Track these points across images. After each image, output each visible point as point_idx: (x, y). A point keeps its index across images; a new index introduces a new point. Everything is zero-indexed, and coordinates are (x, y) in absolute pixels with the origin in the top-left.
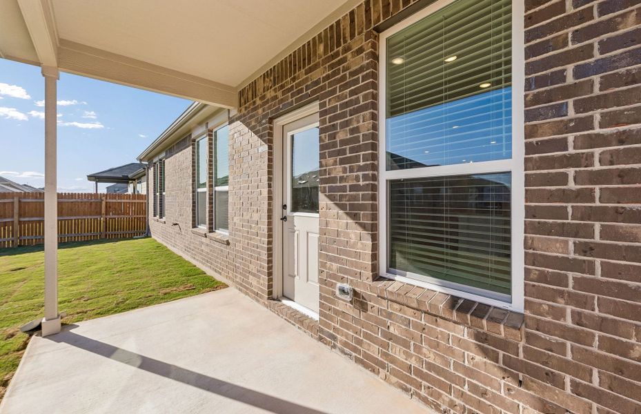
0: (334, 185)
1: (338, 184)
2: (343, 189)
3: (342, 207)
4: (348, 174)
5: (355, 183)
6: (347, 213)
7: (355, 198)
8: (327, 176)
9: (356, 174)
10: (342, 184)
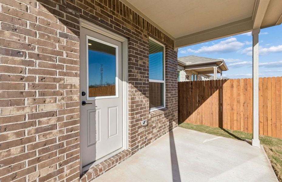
0: (137, 82)
1: (139, 82)
2: (141, 84)
3: (140, 91)
4: (142, 78)
5: (145, 82)
6: (142, 93)
7: (145, 87)
8: (134, 78)
9: (144, 79)
10: (140, 82)
